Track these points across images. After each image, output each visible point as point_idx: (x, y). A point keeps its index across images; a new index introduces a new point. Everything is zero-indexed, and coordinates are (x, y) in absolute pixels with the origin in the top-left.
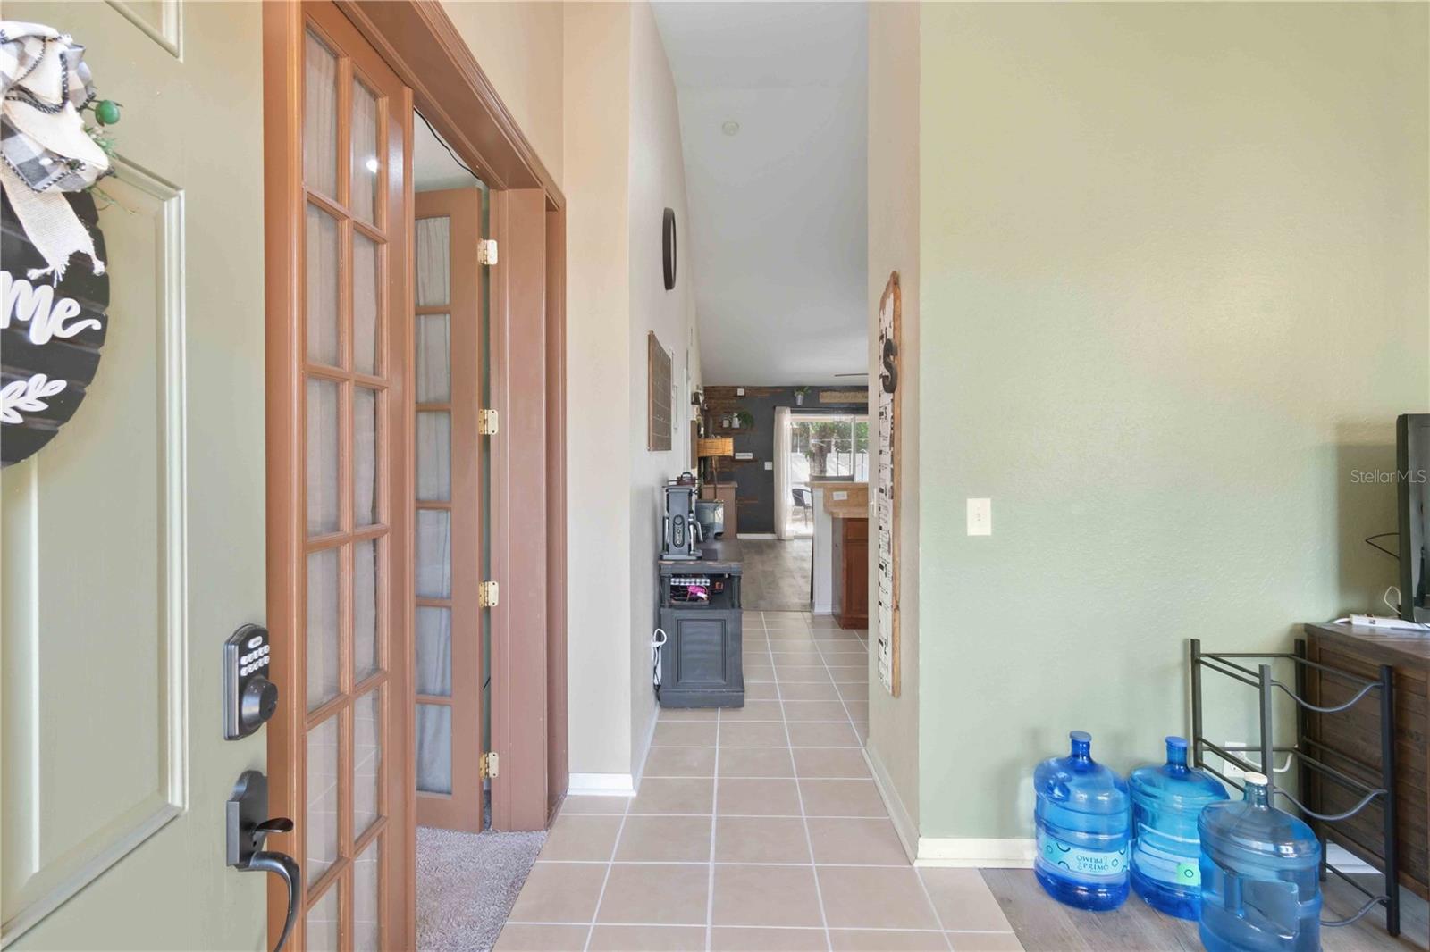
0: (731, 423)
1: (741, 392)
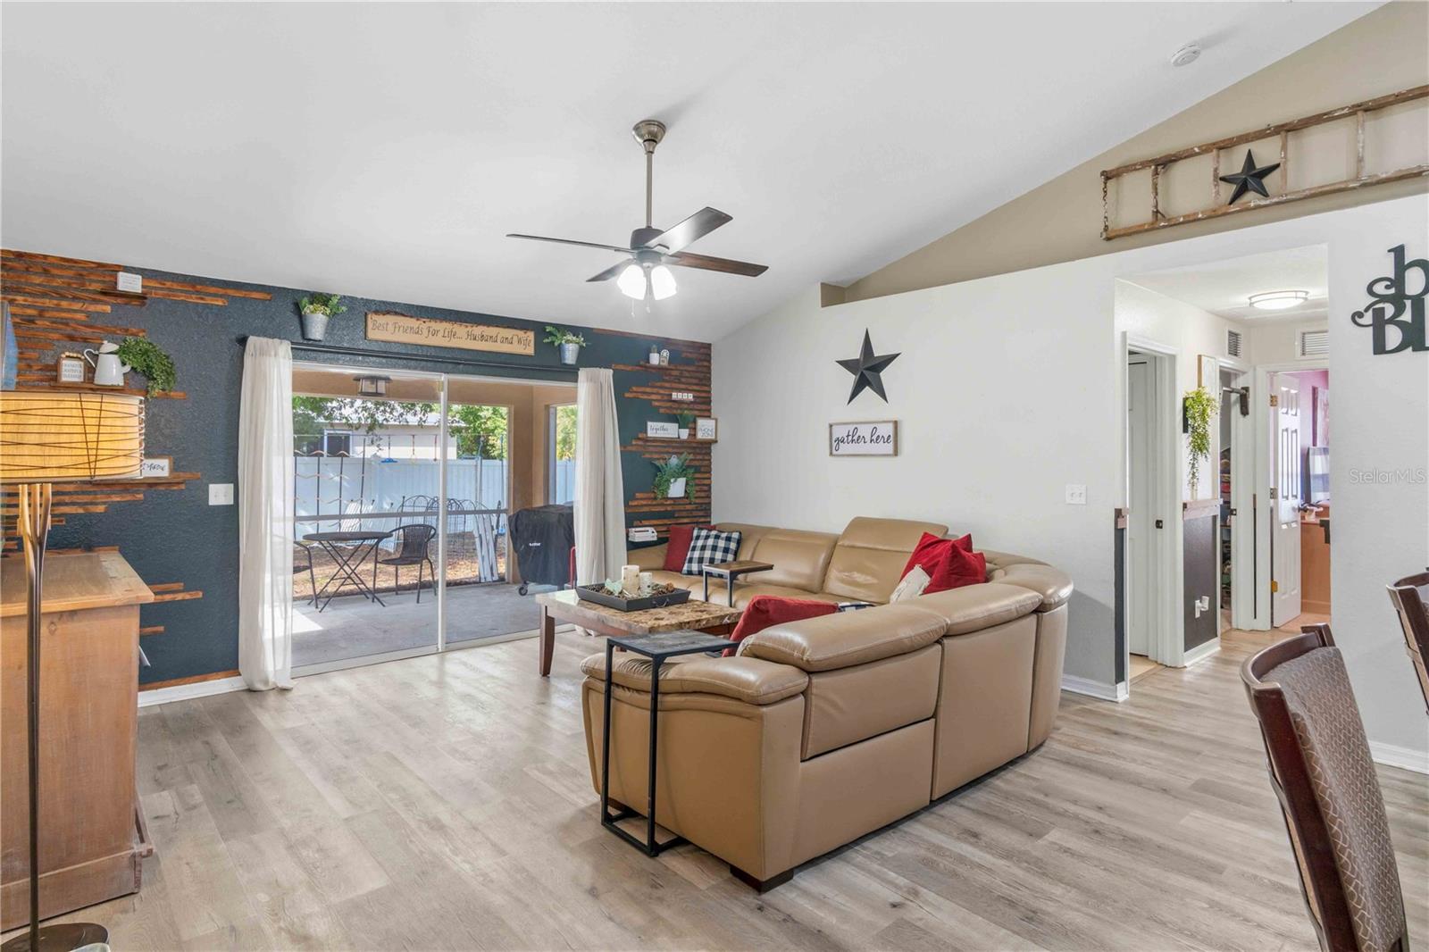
0: (90, 371)
1: (129, 283)
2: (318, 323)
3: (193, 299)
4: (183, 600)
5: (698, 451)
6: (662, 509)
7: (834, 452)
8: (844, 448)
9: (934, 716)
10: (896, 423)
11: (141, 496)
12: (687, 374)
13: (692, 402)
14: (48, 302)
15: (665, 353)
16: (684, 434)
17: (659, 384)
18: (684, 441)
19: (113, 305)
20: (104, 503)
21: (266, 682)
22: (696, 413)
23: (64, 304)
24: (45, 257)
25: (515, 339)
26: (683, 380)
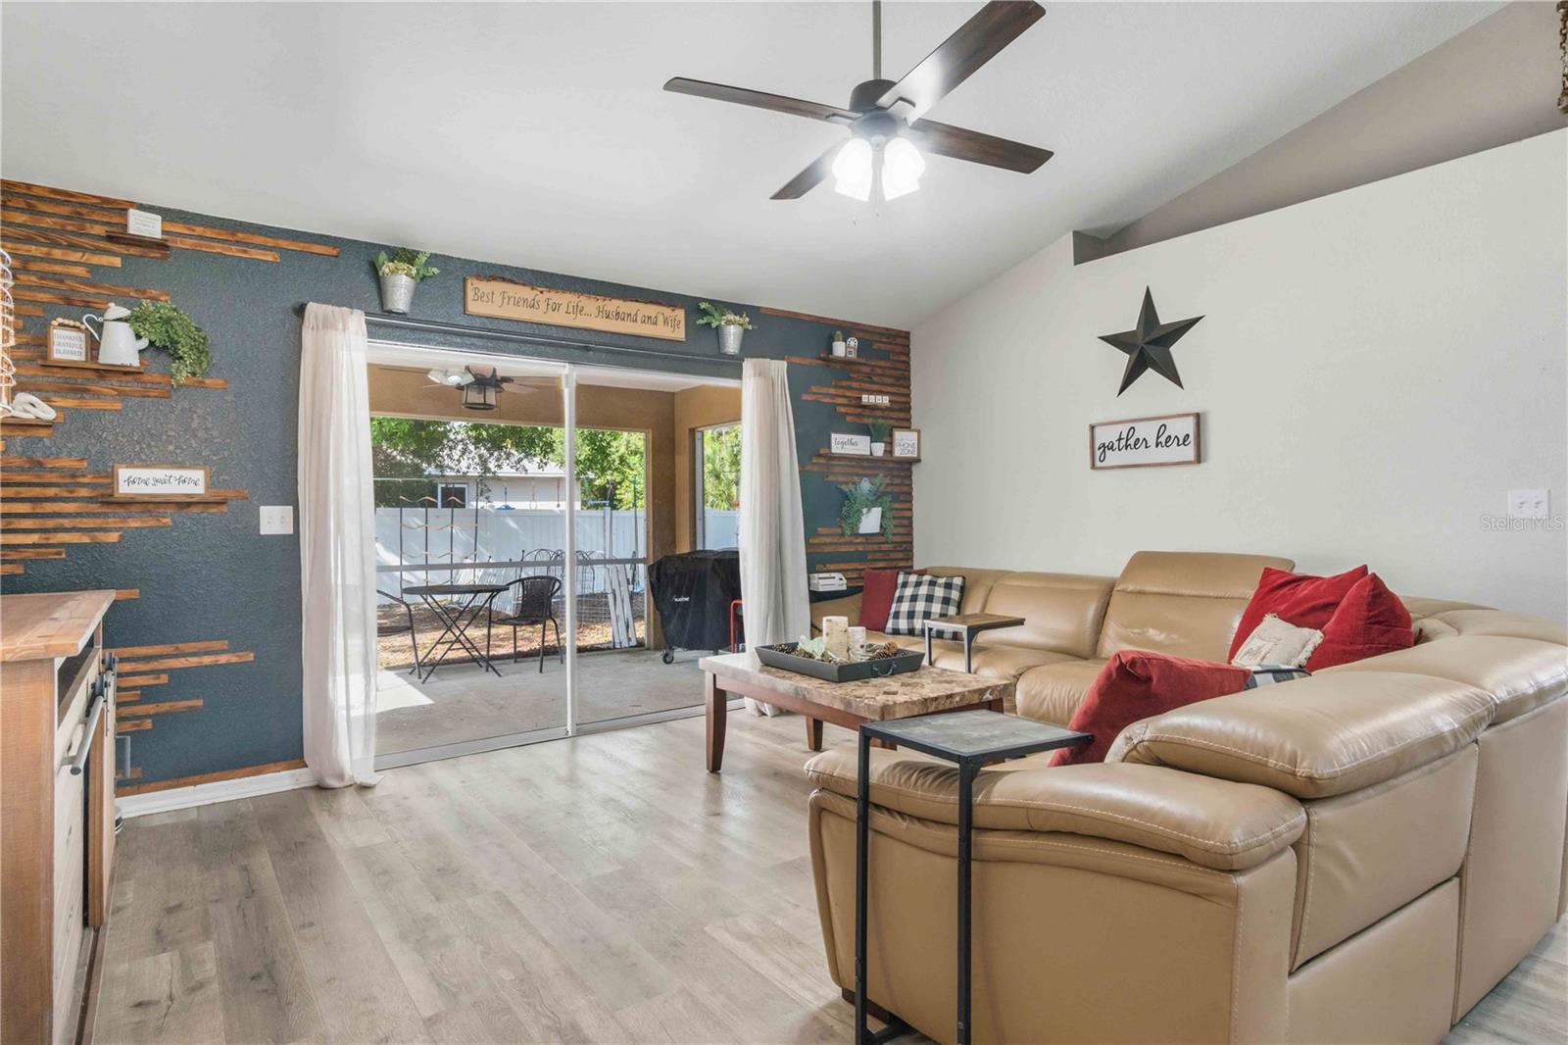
0: (93, 346)
1: (144, 226)
2: (401, 289)
3: (234, 251)
4: (228, 664)
5: (895, 473)
6: (852, 549)
7: (1098, 464)
8: (1113, 458)
9: (1459, 874)
10: (1198, 416)
11: (167, 521)
12: (879, 371)
13: (887, 409)
14: (34, 250)
15: (853, 342)
16: (879, 449)
17: (844, 383)
18: (877, 460)
19: (124, 258)
20: (117, 530)
21: (341, 777)
22: (895, 423)
23: (57, 253)
24: (29, 186)
25: (661, 319)
26: (875, 379)
